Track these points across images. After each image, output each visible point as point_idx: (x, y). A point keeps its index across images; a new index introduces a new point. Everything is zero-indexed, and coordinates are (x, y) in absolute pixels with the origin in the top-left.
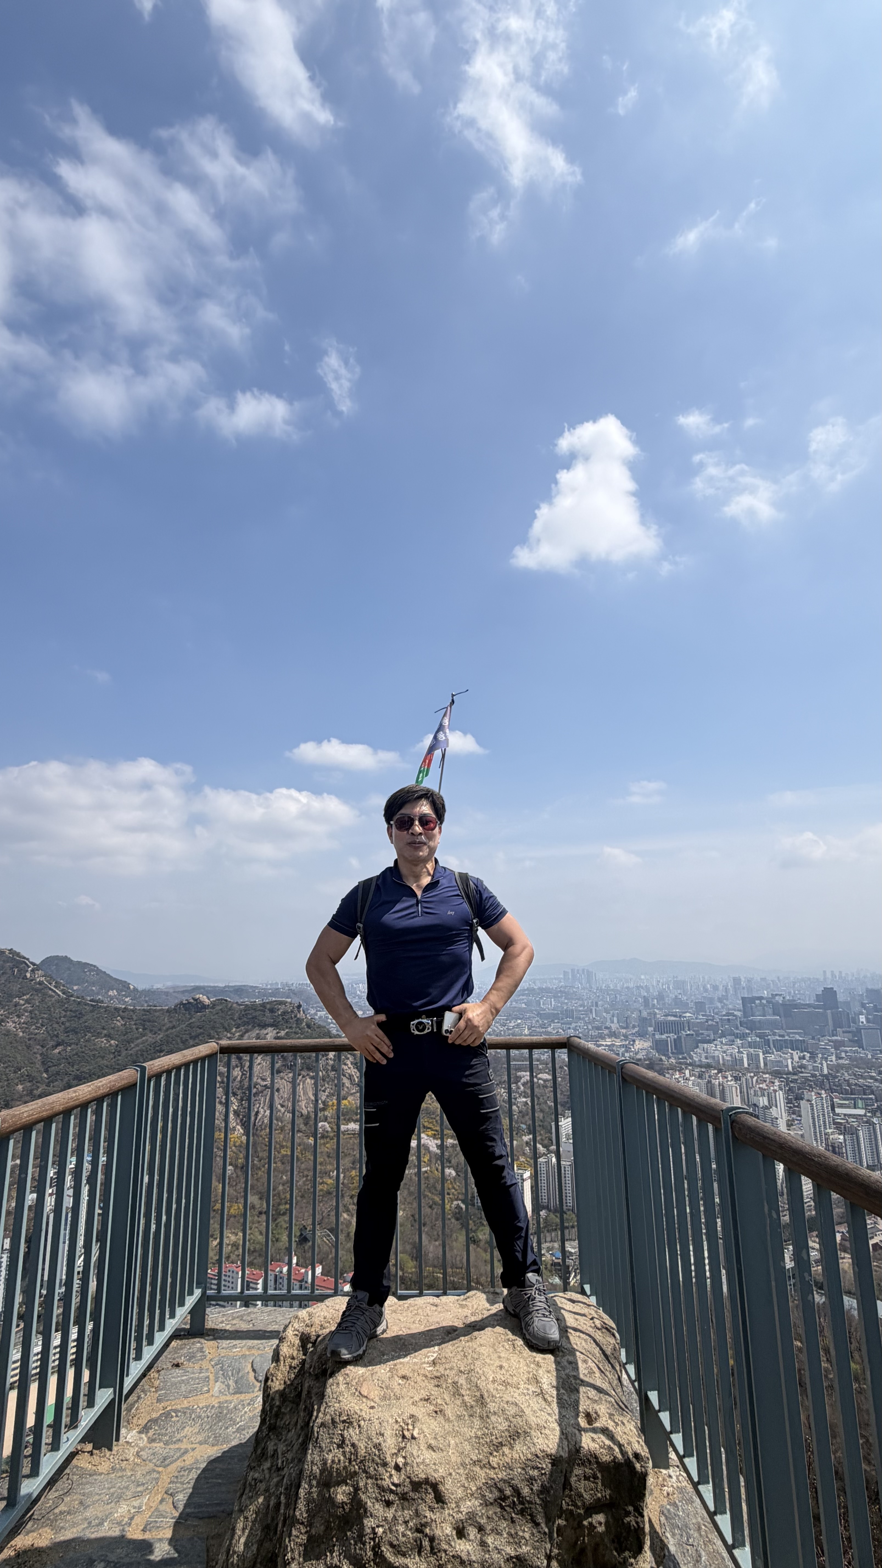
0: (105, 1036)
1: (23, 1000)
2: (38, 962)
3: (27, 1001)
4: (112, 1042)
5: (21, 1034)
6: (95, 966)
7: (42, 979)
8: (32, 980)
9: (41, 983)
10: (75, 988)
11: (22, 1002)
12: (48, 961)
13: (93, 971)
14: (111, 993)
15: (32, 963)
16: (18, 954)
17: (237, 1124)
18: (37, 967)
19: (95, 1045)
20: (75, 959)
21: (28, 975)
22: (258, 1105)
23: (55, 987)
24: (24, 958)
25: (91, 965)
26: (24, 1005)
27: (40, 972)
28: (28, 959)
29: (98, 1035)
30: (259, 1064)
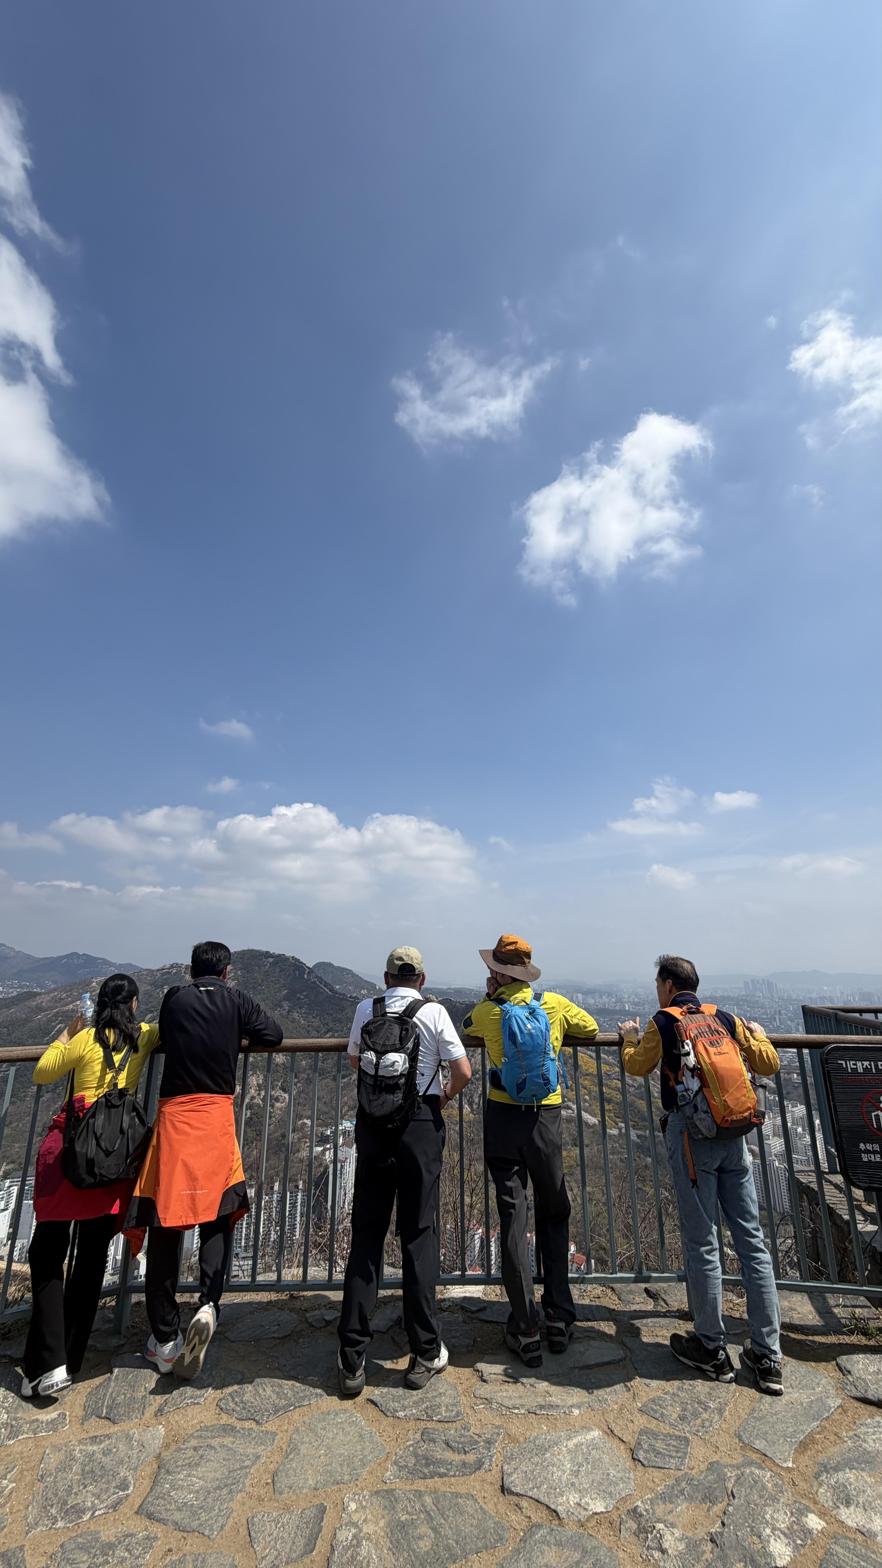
1: (303, 995)
2: (311, 967)
3: (306, 996)
5: (303, 1022)
6: (350, 970)
7: (315, 979)
8: (308, 980)
9: (314, 983)
10: (337, 987)
12: (319, 965)
13: (349, 974)
15: (308, 967)
16: (298, 960)
18: (311, 971)
20: (336, 964)
21: (306, 976)
23: (324, 986)
24: (302, 963)
26: (304, 999)
27: (313, 974)
28: (305, 964)
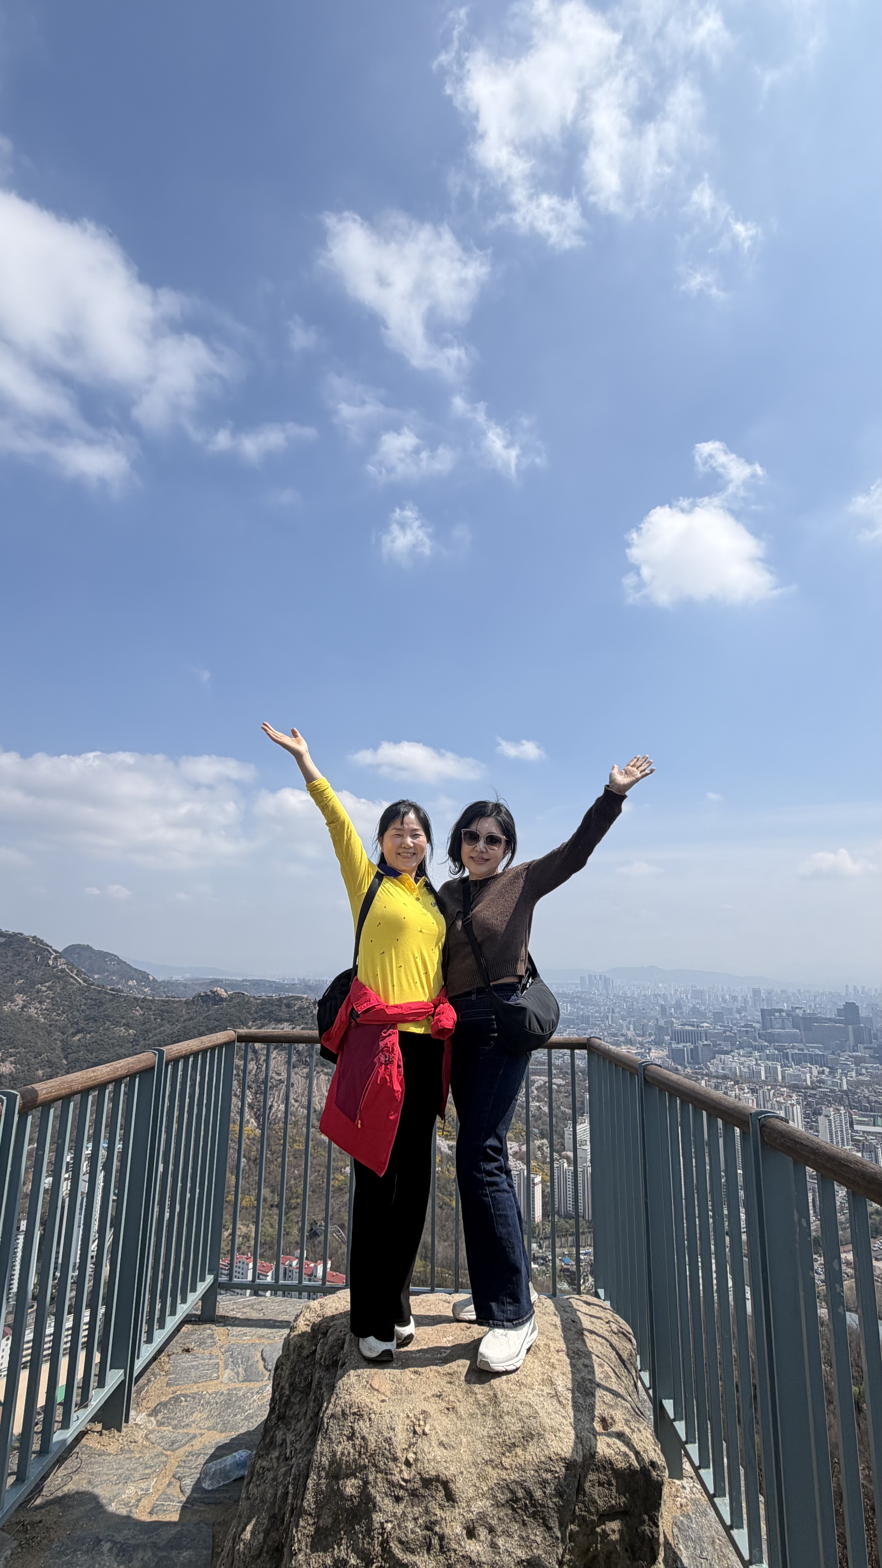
0: (124, 1025)
1: (45, 987)
2: (60, 950)
3: (49, 988)
4: (131, 1031)
5: (42, 1020)
6: (116, 956)
7: (64, 966)
9: (63, 971)
10: (96, 976)
11: (44, 989)
12: (71, 949)
13: (113, 960)
14: (130, 983)
16: (41, 942)
17: (251, 1117)
18: (60, 956)
19: (114, 1033)
20: (96, 948)
21: (51, 962)
22: (272, 1099)
23: (77, 975)
24: (47, 945)
25: (113, 955)
26: (46, 992)
27: (62, 960)
28: (51, 947)
29: (117, 1024)
30: (274, 1058)
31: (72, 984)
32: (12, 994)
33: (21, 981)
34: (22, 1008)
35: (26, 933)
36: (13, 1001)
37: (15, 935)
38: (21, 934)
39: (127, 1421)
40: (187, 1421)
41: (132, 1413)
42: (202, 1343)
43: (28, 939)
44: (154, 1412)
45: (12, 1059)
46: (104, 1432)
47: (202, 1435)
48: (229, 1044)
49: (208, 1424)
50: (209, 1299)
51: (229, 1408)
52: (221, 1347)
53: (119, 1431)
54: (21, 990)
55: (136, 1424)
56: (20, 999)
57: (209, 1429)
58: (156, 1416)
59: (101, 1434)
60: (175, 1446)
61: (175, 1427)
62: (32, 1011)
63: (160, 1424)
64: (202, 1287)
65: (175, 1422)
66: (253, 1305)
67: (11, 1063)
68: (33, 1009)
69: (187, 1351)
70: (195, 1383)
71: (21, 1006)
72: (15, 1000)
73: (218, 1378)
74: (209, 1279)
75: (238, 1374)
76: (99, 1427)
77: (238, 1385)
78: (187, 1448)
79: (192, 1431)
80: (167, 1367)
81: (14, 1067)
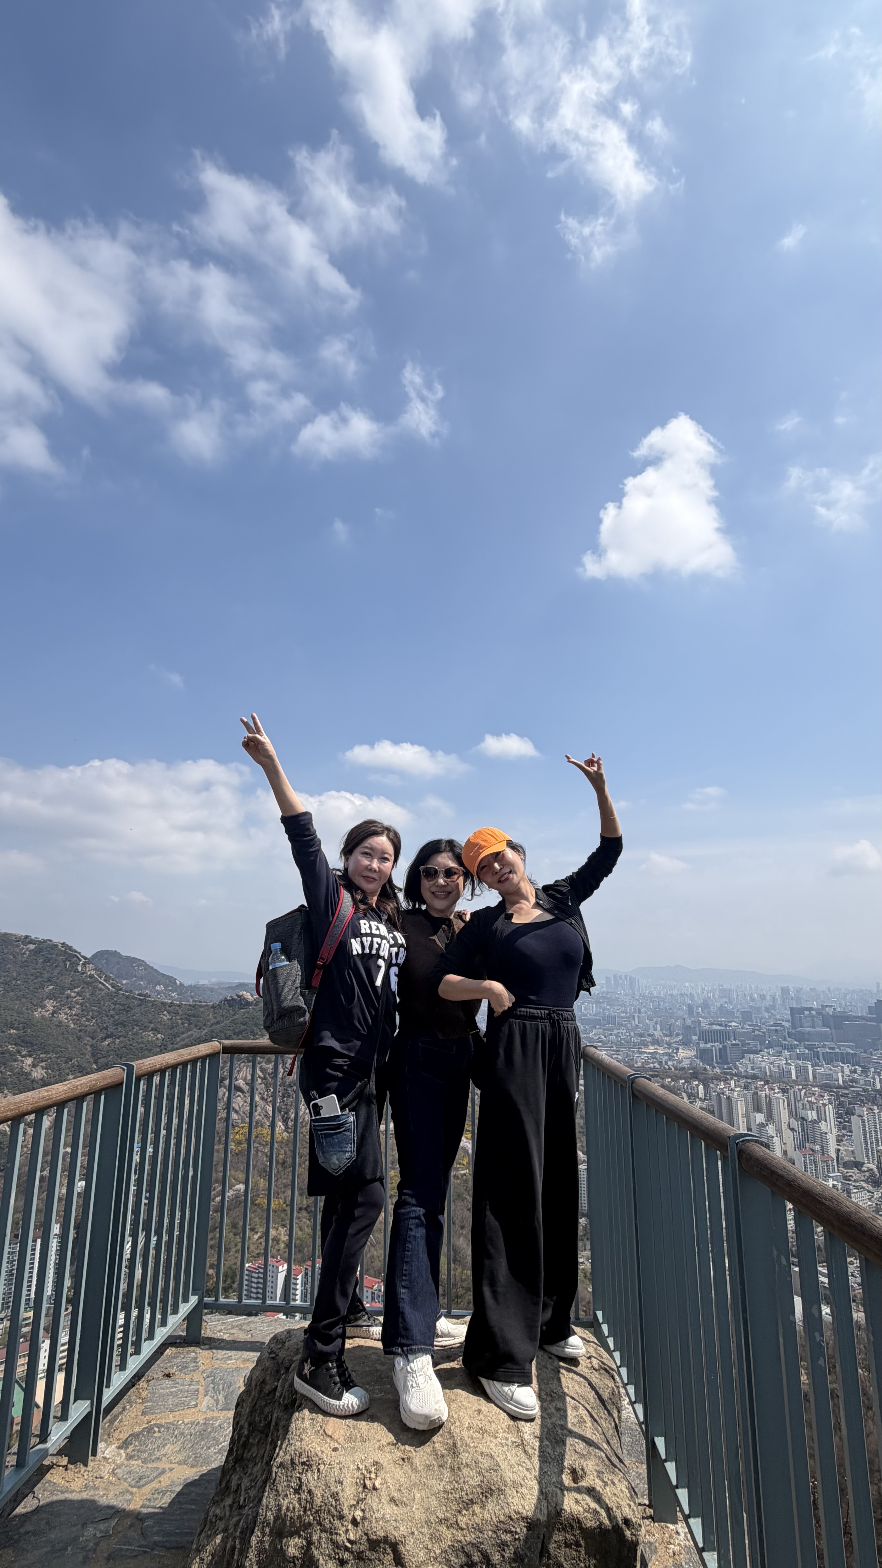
0: (152, 1030)
1: (75, 992)
2: (89, 957)
3: (78, 994)
4: (159, 1036)
5: (72, 1026)
6: (143, 961)
7: (93, 972)
8: (83, 973)
9: (91, 976)
10: (124, 982)
11: (73, 994)
12: (99, 955)
13: (142, 965)
14: (158, 988)
15: (83, 957)
16: (70, 948)
18: (88, 961)
19: (142, 1038)
20: (124, 954)
21: (80, 968)
23: (105, 980)
24: (76, 951)
25: (139, 960)
26: (75, 997)
27: (91, 965)
28: (79, 953)
29: (145, 1029)
31: (101, 990)
32: (43, 1000)
33: (51, 987)
34: (52, 1014)
35: (56, 940)
36: (43, 1007)
37: (45, 941)
38: (50, 941)
39: (94, 1454)
40: (158, 1454)
41: (101, 1445)
42: (184, 1368)
43: (57, 946)
44: (125, 1445)
45: (43, 1064)
46: (70, 1466)
47: (171, 1470)
48: (213, 1056)
49: (180, 1457)
50: (194, 1319)
51: (203, 1439)
52: (203, 1372)
53: (86, 1465)
54: (52, 996)
55: (104, 1458)
56: (50, 1005)
57: (179, 1463)
58: (127, 1448)
59: (66, 1468)
60: (141, 1483)
61: (145, 1461)
62: (62, 1017)
63: (130, 1457)
64: (185, 1309)
65: (146, 1455)
66: (241, 1325)
67: (43, 1068)
68: (63, 1015)
69: (168, 1376)
70: (172, 1411)
71: (51, 1012)
72: (45, 1006)
73: (196, 1406)
74: (194, 1300)
75: (217, 1401)
76: (64, 1461)
77: (215, 1414)
78: (155, 1485)
79: (161, 1465)
80: (144, 1394)
81: (45, 1072)
